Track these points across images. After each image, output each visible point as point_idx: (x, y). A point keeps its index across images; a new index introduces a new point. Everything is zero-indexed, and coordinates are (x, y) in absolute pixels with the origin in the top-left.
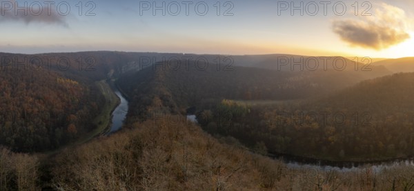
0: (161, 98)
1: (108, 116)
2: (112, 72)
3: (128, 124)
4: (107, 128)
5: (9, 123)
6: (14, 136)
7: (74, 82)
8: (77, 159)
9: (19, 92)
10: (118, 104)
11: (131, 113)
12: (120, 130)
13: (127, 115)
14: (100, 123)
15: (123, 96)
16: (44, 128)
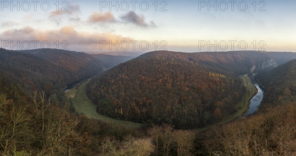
0: (290, 89)
1: (247, 103)
2: (254, 68)
3: (262, 108)
4: (245, 112)
5: (168, 107)
6: (172, 117)
7: (222, 76)
8: (223, 135)
9: (179, 83)
10: (255, 94)
11: (265, 101)
12: (255, 114)
13: (261, 102)
14: (240, 108)
15: (261, 87)
16: (196, 111)
